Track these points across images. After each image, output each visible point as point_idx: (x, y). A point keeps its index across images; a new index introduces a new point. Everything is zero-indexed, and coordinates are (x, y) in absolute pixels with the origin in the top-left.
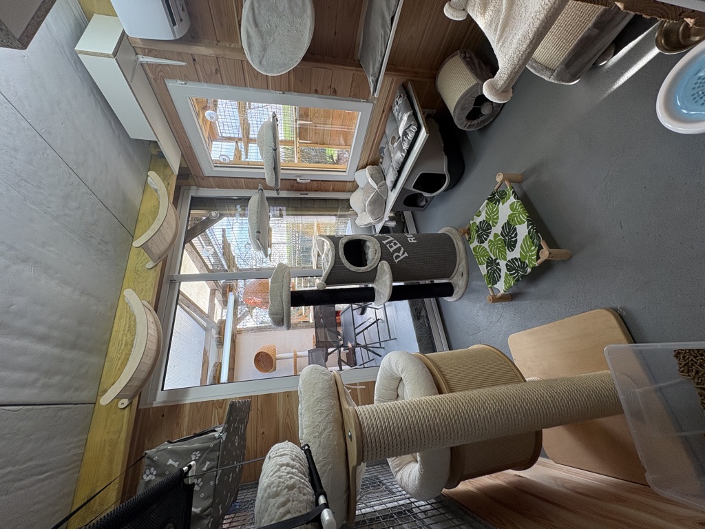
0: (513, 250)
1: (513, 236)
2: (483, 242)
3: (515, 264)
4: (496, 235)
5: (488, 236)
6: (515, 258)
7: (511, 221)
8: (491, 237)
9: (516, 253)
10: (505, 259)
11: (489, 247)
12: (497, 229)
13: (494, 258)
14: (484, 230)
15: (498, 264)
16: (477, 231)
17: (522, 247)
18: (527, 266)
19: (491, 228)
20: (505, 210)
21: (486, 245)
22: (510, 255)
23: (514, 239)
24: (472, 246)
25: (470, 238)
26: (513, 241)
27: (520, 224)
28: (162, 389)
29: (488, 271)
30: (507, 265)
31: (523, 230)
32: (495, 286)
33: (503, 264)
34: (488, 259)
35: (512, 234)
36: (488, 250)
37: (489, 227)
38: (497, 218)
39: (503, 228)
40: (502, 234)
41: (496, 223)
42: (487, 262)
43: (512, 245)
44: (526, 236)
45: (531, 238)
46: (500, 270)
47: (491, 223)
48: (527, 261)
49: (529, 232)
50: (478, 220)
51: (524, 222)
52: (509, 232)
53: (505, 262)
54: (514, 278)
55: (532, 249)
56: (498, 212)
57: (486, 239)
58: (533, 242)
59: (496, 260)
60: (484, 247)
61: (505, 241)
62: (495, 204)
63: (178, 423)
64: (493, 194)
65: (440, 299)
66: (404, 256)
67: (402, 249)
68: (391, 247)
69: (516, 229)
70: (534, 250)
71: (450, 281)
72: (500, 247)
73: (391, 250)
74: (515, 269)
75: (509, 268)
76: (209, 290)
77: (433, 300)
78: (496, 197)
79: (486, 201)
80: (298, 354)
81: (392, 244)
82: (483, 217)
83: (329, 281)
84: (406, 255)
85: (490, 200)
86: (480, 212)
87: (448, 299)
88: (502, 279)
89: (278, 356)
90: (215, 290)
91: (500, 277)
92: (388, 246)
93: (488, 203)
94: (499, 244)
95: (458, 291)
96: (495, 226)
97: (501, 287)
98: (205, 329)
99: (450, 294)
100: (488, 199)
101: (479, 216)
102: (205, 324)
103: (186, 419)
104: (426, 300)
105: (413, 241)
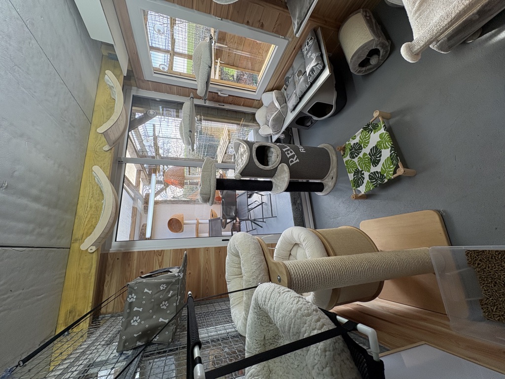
0: (376, 166)
1: (378, 156)
2: (354, 158)
3: (376, 176)
4: (365, 154)
5: (359, 154)
6: (377, 172)
7: (379, 146)
8: (361, 155)
9: (378, 168)
10: (369, 171)
11: (358, 162)
12: (367, 150)
13: (360, 170)
14: (356, 150)
15: (363, 174)
16: (351, 150)
17: (383, 164)
18: (385, 178)
19: (362, 149)
20: (375, 138)
21: (356, 160)
22: (373, 169)
23: (378, 159)
24: (345, 160)
25: (344, 154)
26: (377, 160)
27: (385, 148)
28: (116, 241)
29: (354, 178)
30: (370, 175)
31: (386, 153)
32: (358, 189)
33: (366, 175)
34: (356, 170)
35: (377, 155)
36: (357, 164)
37: (360, 148)
38: (368, 143)
39: (371, 150)
40: (369, 154)
41: (367, 146)
42: (355, 172)
43: (376, 163)
44: (388, 158)
45: (392, 159)
46: (364, 178)
47: (362, 145)
48: (385, 175)
49: (391, 155)
50: (352, 142)
51: (388, 148)
52: (376, 153)
53: (369, 173)
54: (374, 184)
55: (391, 167)
56: (369, 139)
57: (356, 156)
58: (392, 162)
59: (362, 171)
60: (354, 161)
61: (371, 160)
62: (369, 132)
63: (129, 265)
64: (368, 125)
65: (312, 193)
66: (296, 161)
67: (296, 156)
68: (288, 154)
69: (381, 152)
70: (392, 168)
71: (322, 182)
72: (367, 163)
73: (288, 156)
74: (375, 179)
75: (371, 177)
76: (136, 170)
77: (307, 193)
78: (370, 128)
79: (362, 129)
80: (200, 221)
81: (289, 152)
82: (357, 140)
83: (243, 173)
84: (298, 160)
85: (365, 129)
86: (355, 136)
87: (319, 194)
88: (364, 184)
89: (185, 222)
90: (140, 171)
91: (363, 183)
92: (286, 153)
93: (362, 131)
94: (366, 161)
95: (327, 189)
96: (365, 148)
97: (363, 189)
98: (133, 199)
99: (321, 190)
100: (364, 128)
101: (354, 139)
102: (133, 195)
103: (135, 262)
104: (302, 193)
105: (303, 151)
